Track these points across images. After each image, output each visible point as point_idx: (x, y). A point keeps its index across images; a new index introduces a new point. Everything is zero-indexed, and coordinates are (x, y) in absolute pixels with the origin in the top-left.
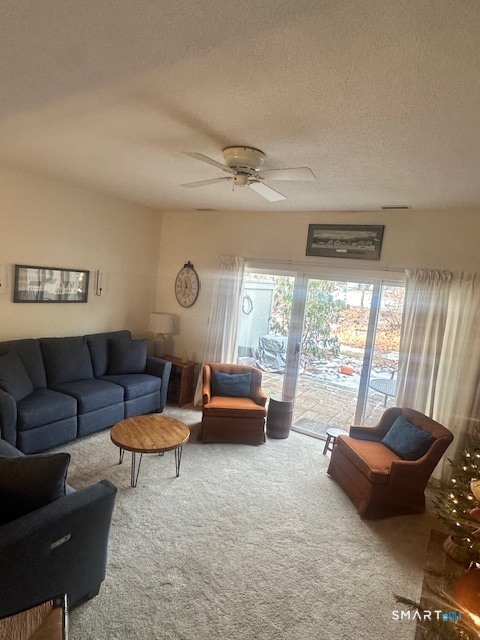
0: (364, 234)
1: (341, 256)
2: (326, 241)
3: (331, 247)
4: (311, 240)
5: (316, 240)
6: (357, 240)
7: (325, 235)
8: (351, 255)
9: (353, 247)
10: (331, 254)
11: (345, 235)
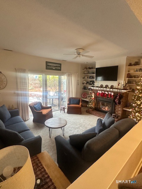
0: (58, 65)
1: (54, 70)
2: (50, 66)
3: (52, 67)
4: (47, 65)
5: (48, 66)
6: (56, 66)
7: (50, 64)
8: (56, 69)
9: (56, 68)
10: (52, 69)
11: (54, 65)
